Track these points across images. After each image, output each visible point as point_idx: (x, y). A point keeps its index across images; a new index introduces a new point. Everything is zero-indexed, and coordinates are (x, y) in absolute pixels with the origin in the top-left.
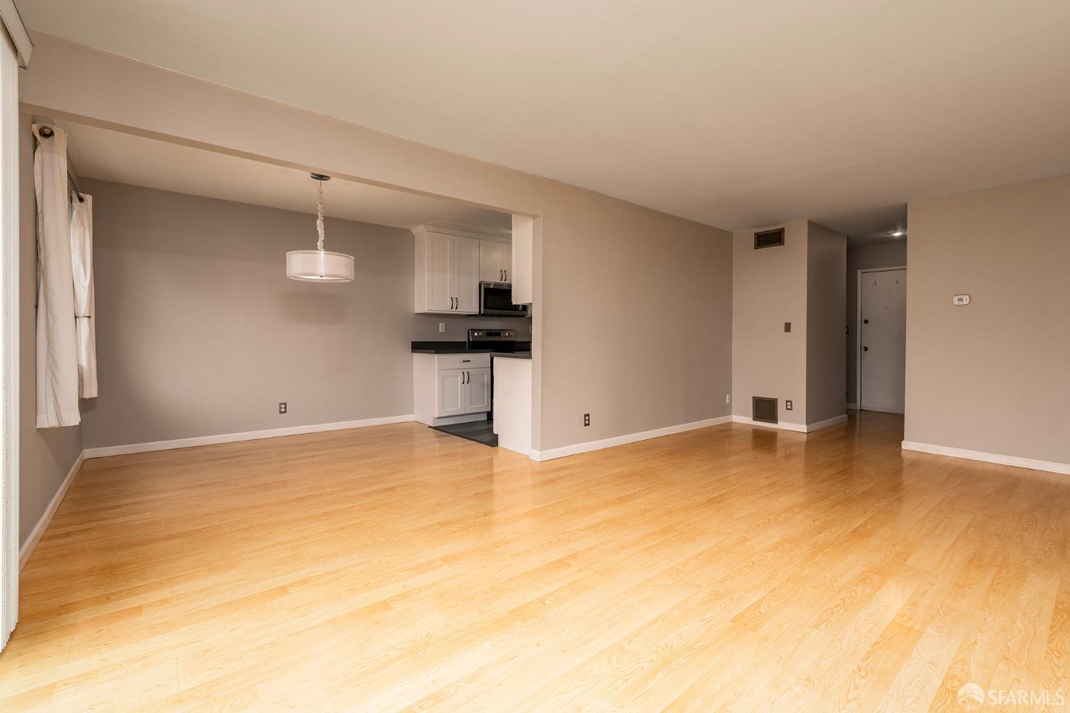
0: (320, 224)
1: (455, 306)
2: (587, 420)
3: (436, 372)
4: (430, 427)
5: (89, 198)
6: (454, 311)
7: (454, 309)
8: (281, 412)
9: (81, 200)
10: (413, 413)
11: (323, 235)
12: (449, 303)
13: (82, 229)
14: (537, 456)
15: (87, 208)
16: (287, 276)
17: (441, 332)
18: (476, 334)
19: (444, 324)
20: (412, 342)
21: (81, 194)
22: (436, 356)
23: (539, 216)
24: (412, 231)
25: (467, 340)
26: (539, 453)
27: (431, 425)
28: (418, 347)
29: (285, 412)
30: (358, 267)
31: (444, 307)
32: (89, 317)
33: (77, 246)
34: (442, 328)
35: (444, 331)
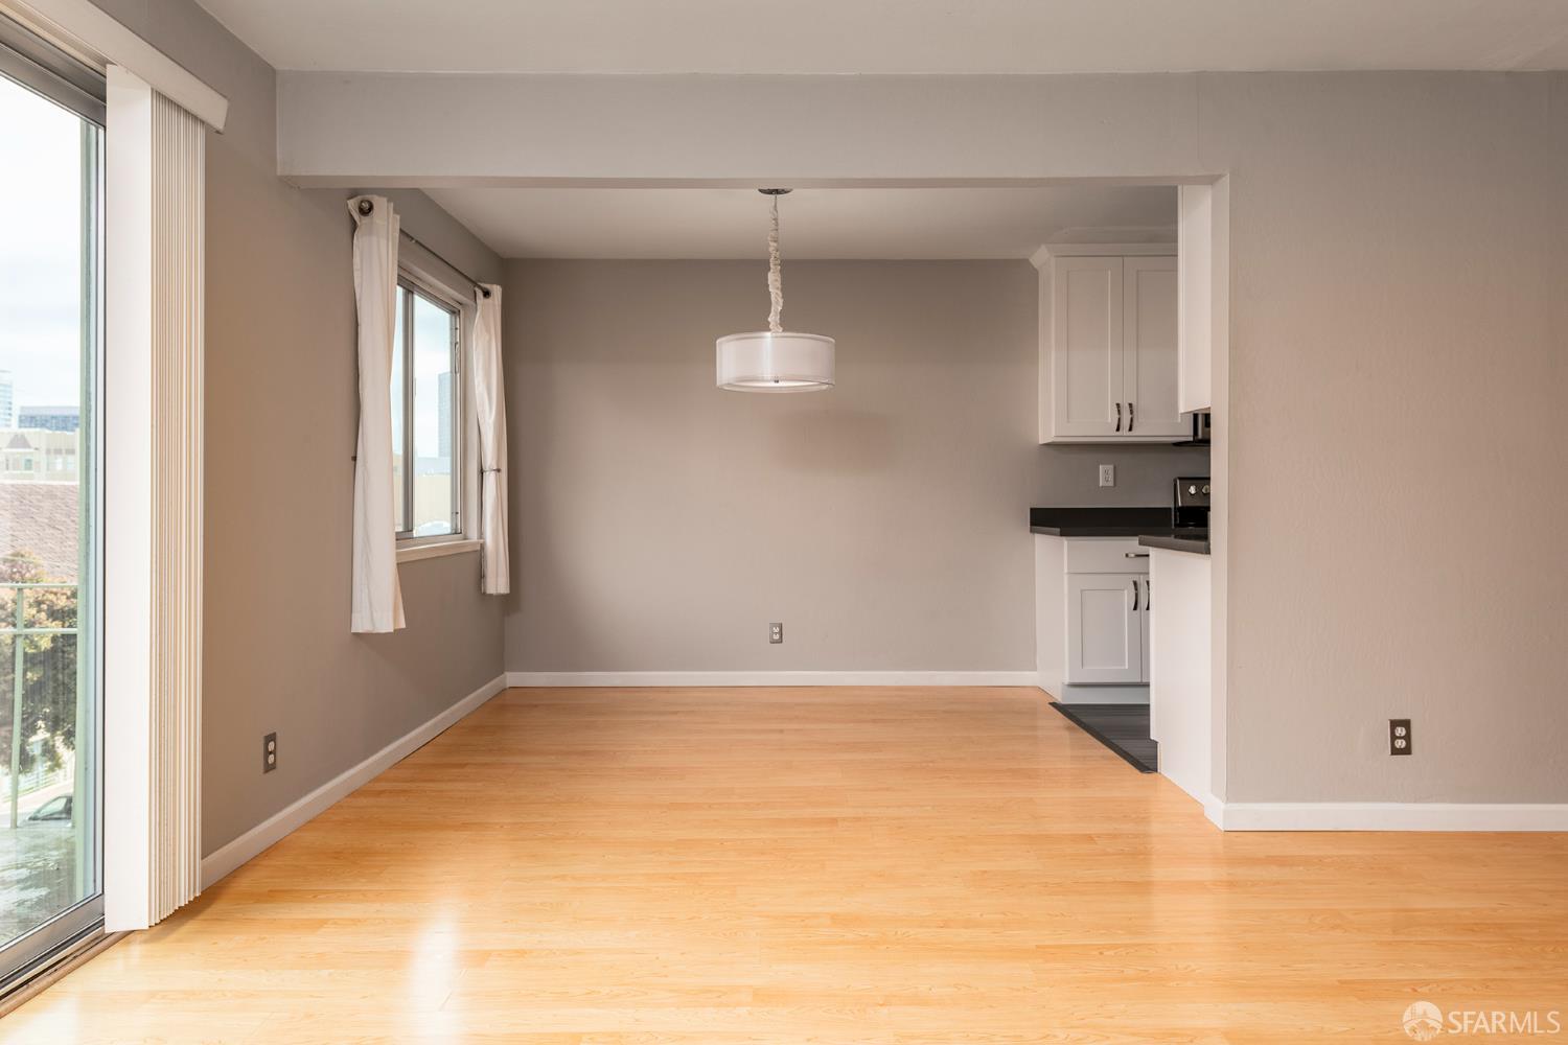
0: (774, 279)
1: (1126, 423)
2: (1401, 737)
3: (1066, 578)
4: (1054, 705)
5: (497, 290)
6: (1125, 436)
7: (1125, 431)
8: (773, 642)
9: (487, 294)
10: (1035, 669)
11: (781, 301)
12: (1112, 419)
13: (487, 338)
14: (1219, 812)
15: (494, 305)
16: (718, 384)
17: (1104, 486)
18: (1192, 490)
19: (1110, 468)
20: (1033, 510)
21: (487, 286)
22: (1065, 542)
23: (1220, 176)
24: (1031, 260)
25: (1172, 506)
26: (1222, 806)
27: (1060, 700)
28: (1046, 519)
29: (780, 641)
30: (841, 357)
31: (1100, 426)
32: (498, 470)
33: (480, 366)
34: (1105, 474)
35: (1111, 484)
